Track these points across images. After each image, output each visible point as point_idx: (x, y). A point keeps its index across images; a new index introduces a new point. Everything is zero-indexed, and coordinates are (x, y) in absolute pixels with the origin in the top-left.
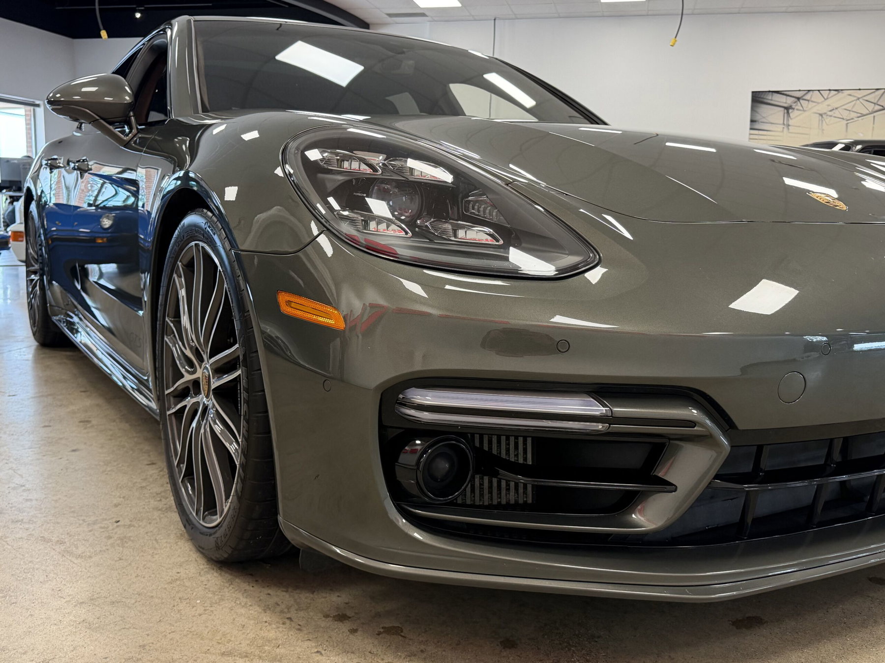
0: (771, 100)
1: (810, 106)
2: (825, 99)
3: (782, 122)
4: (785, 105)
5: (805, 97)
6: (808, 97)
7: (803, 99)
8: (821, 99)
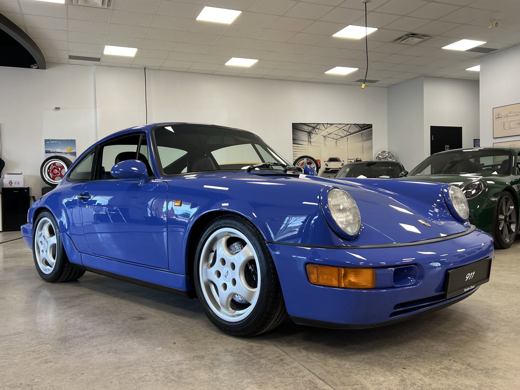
0: (302, 128)
1: (319, 132)
2: (326, 129)
4: (308, 131)
6: (318, 127)
7: (316, 128)
8: (324, 129)
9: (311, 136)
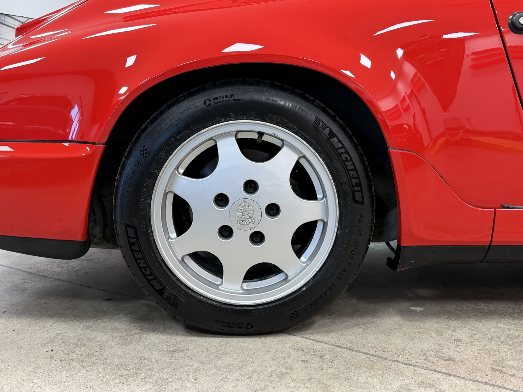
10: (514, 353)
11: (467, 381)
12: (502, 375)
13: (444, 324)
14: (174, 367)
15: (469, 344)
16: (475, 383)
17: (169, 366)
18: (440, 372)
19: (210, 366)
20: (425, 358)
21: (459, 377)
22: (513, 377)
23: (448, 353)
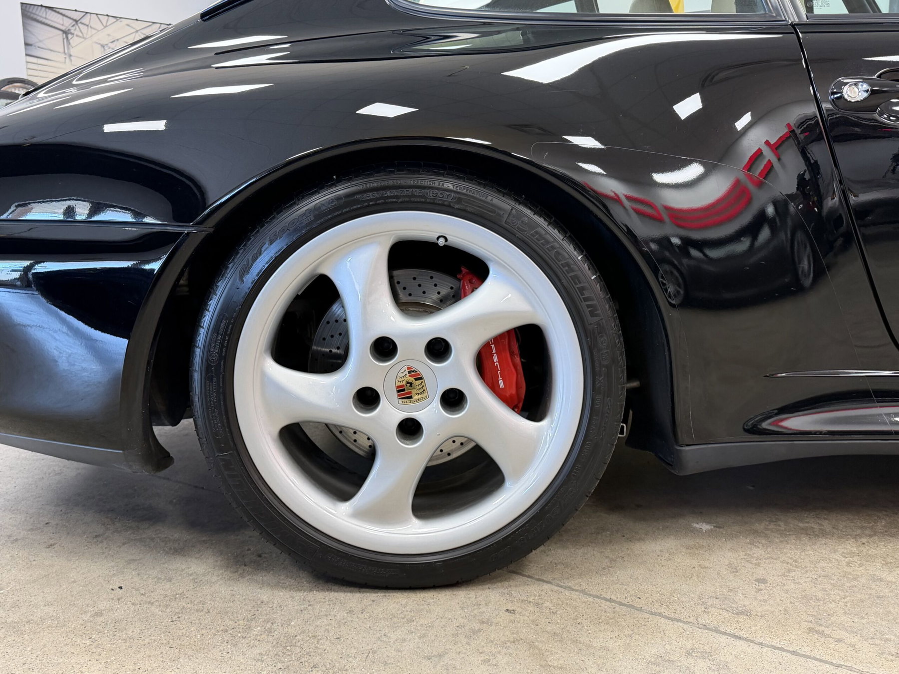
0: (46, 18)
1: (90, 34)
2: (105, 27)
3: (62, 50)
4: (63, 28)
5: (83, 21)
6: (86, 20)
7: (81, 23)
8: (100, 27)
9: (71, 41)
10: (848, 604)
11: (765, 649)
12: (822, 640)
13: (744, 553)
14: (307, 616)
15: (778, 587)
16: (777, 651)
17: (299, 615)
18: (725, 633)
19: (362, 616)
20: (703, 609)
21: (752, 642)
22: (840, 643)
23: (742, 602)
